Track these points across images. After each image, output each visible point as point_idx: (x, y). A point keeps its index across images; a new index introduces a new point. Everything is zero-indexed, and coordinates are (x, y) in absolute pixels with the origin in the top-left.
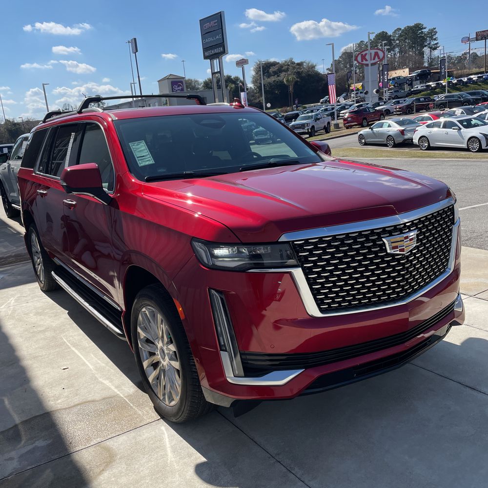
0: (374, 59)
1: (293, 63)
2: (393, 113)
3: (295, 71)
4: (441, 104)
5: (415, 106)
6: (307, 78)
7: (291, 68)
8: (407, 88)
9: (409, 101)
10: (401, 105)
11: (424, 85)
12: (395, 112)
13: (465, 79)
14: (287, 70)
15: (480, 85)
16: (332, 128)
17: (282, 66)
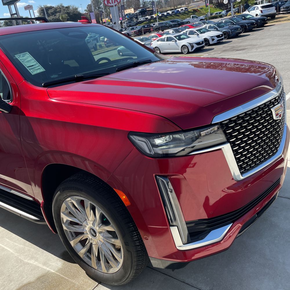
0: (115, 3)
1: (63, 7)
2: (131, 35)
3: (65, 12)
4: (157, 28)
5: (143, 30)
6: (73, 16)
7: (62, 10)
8: (135, 20)
9: (139, 27)
10: (135, 30)
11: (144, 18)
12: (132, 35)
13: (165, 14)
14: (60, 12)
15: (173, 17)
16: (98, 47)
17: (56, 9)
